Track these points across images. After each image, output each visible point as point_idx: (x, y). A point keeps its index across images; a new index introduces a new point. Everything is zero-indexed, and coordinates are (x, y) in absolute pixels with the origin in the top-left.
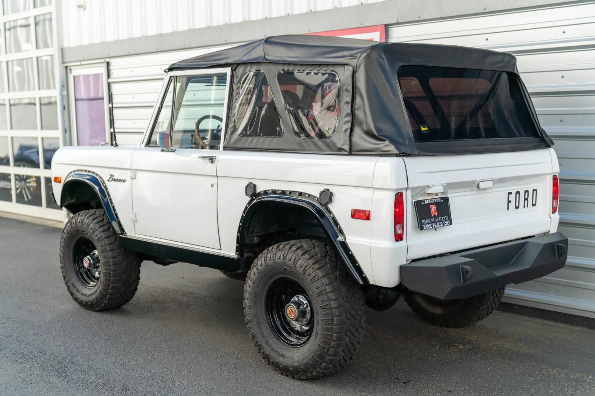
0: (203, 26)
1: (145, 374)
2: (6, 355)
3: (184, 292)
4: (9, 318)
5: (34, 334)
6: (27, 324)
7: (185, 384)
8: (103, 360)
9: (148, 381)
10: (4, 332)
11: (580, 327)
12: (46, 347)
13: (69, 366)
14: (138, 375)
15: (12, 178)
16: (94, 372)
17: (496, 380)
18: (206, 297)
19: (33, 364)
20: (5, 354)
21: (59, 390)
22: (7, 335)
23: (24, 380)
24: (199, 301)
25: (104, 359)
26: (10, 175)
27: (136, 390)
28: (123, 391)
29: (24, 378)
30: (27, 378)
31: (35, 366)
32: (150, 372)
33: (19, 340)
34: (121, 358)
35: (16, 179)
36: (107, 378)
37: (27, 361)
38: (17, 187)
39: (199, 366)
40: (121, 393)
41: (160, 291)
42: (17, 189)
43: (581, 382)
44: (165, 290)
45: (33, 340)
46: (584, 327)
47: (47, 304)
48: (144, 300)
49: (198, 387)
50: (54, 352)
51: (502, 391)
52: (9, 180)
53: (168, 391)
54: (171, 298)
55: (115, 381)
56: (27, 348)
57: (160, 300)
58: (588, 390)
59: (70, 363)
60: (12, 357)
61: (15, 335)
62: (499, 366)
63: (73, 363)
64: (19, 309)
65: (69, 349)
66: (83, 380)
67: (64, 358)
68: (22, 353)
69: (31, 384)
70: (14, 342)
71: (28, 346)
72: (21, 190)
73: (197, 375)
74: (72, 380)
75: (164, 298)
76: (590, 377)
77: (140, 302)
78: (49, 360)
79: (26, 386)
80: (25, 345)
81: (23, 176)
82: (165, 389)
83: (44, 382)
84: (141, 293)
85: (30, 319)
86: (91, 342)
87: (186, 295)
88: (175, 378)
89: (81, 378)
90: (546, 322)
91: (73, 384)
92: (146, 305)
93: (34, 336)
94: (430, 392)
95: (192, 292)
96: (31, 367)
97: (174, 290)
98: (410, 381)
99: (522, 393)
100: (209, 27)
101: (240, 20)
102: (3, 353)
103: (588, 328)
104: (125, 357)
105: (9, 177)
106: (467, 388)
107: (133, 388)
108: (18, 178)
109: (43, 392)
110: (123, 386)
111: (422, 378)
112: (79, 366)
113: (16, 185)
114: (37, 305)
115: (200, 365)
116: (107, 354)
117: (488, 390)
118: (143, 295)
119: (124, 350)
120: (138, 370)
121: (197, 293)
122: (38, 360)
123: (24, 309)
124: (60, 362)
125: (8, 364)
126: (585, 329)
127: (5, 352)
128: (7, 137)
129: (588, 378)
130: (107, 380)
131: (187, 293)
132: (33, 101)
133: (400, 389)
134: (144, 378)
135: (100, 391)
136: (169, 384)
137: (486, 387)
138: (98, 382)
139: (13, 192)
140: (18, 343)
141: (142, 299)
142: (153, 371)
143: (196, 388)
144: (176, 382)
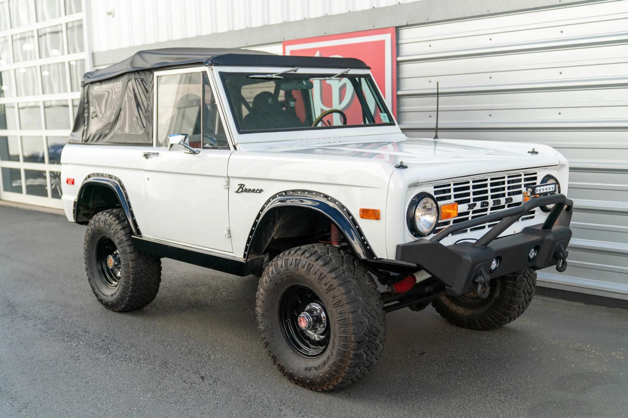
0: (225, 30)
1: (182, 350)
2: (54, 334)
3: (212, 276)
4: (53, 302)
5: (78, 316)
6: (70, 307)
7: (219, 358)
8: (142, 338)
9: (185, 356)
10: (50, 314)
11: (578, 303)
12: (89, 327)
13: (112, 344)
14: (175, 350)
15: (48, 175)
16: (135, 348)
17: (503, 350)
18: (233, 281)
19: (79, 342)
20: (52, 334)
21: (105, 364)
22: (53, 317)
23: (72, 356)
24: (227, 284)
25: (144, 337)
26: (45, 172)
27: (175, 364)
28: (163, 364)
29: (72, 354)
30: (74, 355)
31: (81, 344)
32: (187, 348)
33: (64, 321)
34: (159, 336)
35: (51, 176)
36: (147, 354)
37: (73, 340)
38: (52, 182)
39: (231, 342)
40: (161, 366)
41: (191, 276)
42: (52, 185)
43: (580, 351)
44: (195, 275)
45: (77, 321)
46: (581, 302)
47: (88, 289)
48: (177, 284)
49: (232, 360)
50: (97, 331)
51: (509, 360)
52: (45, 177)
53: (204, 364)
54: (201, 282)
55: (155, 356)
56: (73, 328)
57: (191, 284)
58: (586, 358)
59: (113, 341)
60: (59, 336)
61: (60, 317)
62: (505, 338)
63: (115, 341)
64: (62, 294)
65: (111, 328)
66: (126, 355)
67: (107, 337)
68: (68, 333)
69: (79, 359)
70: (60, 323)
71: (73, 326)
72: (56, 186)
73: (230, 350)
74: (116, 356)
75: (195, 281)
76: (588, 346)
77: (173, 285)
78: (93, 338)
79: (74, 361)
80: (70, 325)
81: (57, 173)
82: (201, 363)
83: (91, 358)
84: (173, 278)
85: (73, 302)
86: (130, 322)
87: (215, 279)
88: (210, 352)
89: (124, 354)
90: (547, 298)
91: (117, 360)
92: (179, 288)
93: (78, 318)
94: (443, 362)
95: (220, 277)
96: (77, 345)
97: (203, 275)
98: (424, 352)
99: (527, 361)
100: (230, 31)
101: (260, 24)
102: (51, 333)
103: (585, 303)
104: (163, 335)
105: (44, 174)
106: (476, 358)
107: (172, 362)
108: (52, 175)
109: (90, 367)
110: (162, 360)
111: (435, 350)
112: (121, 344)
113: (51, 181)
114: (78, 290)
115: (233, 341)
116: (146, 333)
117: (496, 359)
118: (175, 279)
119: (162, 329)
120: (176, 346)
121: (224, 278)
122: (83, 339)
123: (67, 293)
124: (103, 340)
125: (56, 343)
126: (582, 304)
127: (53, 332)
128: (41, 137)
129: (586, 347)
130: (148, 355)
131: (216, 277)
132: (64, 103)
133: (416, 359)
134: (182, 353)
135: (143, 365)
136: (204, 359)
137: (494, 357)
138: (140, 358)
139: (49, 188)
140: (64, 323)
141: (174, 283)
142: (189, 347)
143: (230, 361)
144: (211, 356)
